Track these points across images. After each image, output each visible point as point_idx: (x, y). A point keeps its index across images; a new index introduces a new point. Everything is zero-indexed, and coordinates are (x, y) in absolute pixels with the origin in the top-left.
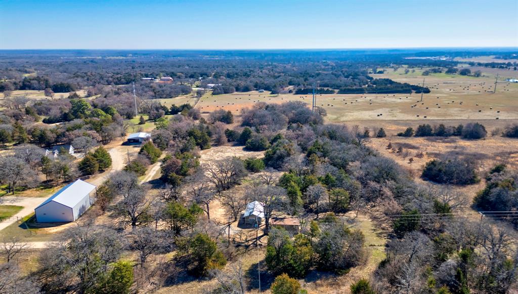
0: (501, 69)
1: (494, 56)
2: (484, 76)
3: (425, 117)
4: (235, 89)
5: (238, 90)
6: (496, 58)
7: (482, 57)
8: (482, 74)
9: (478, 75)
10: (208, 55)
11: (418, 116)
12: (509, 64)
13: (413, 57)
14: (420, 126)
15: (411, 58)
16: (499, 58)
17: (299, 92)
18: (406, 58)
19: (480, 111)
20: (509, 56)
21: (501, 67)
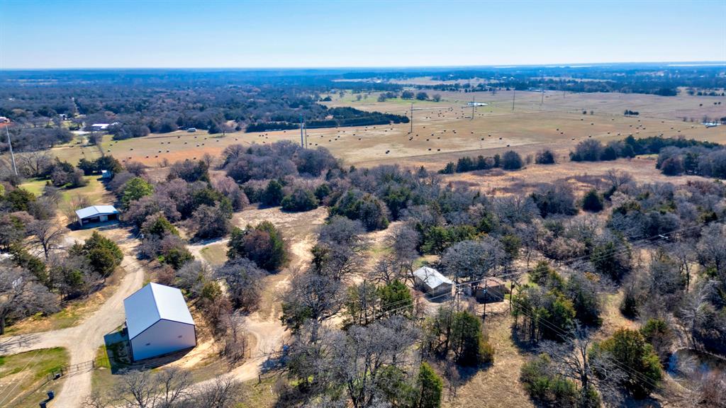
0: (451, 92)
1: (431, 77)
2: (443, 100)
3: (439, 150)
4: (149, 130)
5: (153, 130)
6: (433, 79)
7: (416, 79)
8: (442, 98)
9: (437, 99)
10: (23, 78)
11: (430, 150)
12: (457, 86)
13: (342, 79)
14: (460, 160)
15: (340, 81)
16: (436, 79)
17: (251, 129)
18: (336, 81)
19: (483, 139)
20: (447, 76)
21: (451, 90)
